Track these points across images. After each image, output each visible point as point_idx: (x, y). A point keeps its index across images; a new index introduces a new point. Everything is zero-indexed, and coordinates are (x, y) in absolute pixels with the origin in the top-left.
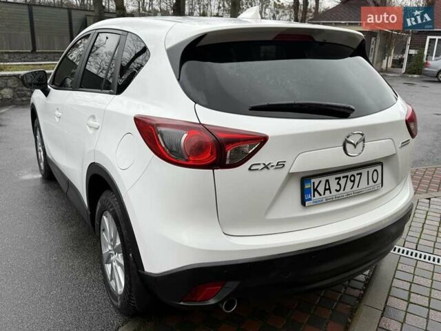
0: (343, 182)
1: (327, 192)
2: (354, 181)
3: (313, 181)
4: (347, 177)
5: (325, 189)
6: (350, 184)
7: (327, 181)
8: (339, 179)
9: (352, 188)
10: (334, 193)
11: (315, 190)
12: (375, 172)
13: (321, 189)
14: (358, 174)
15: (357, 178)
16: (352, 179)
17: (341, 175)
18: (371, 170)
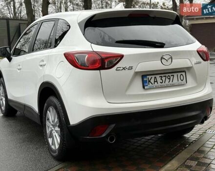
1: (156, 83)
2: (170, 79)
3: (148, 77)
4: (166, 76)
5: (155, 82)
7: (155, 77)
8: (162, 77)
10: (159, 84)
12: (182, 76)
15: (172, 77)
16: (169, 77)
17: (163, 75)
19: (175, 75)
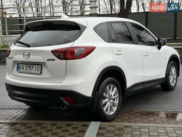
0: (27, 67)
1: (23, 69)
2: (30, 68)
3: (20, 65)
4: (29, 66)
5: (22, 68)
6: (29, 69)
7: (23, 66)
8: (26, 66)
9: (30, 70)
11: (20, 68)
12: (38, 68)
13: (21, 68)
14: (32, 66)
15: (32, 68)
17: (27, 65)
18: (37, 66)
19: (34, 66)
